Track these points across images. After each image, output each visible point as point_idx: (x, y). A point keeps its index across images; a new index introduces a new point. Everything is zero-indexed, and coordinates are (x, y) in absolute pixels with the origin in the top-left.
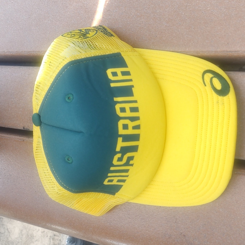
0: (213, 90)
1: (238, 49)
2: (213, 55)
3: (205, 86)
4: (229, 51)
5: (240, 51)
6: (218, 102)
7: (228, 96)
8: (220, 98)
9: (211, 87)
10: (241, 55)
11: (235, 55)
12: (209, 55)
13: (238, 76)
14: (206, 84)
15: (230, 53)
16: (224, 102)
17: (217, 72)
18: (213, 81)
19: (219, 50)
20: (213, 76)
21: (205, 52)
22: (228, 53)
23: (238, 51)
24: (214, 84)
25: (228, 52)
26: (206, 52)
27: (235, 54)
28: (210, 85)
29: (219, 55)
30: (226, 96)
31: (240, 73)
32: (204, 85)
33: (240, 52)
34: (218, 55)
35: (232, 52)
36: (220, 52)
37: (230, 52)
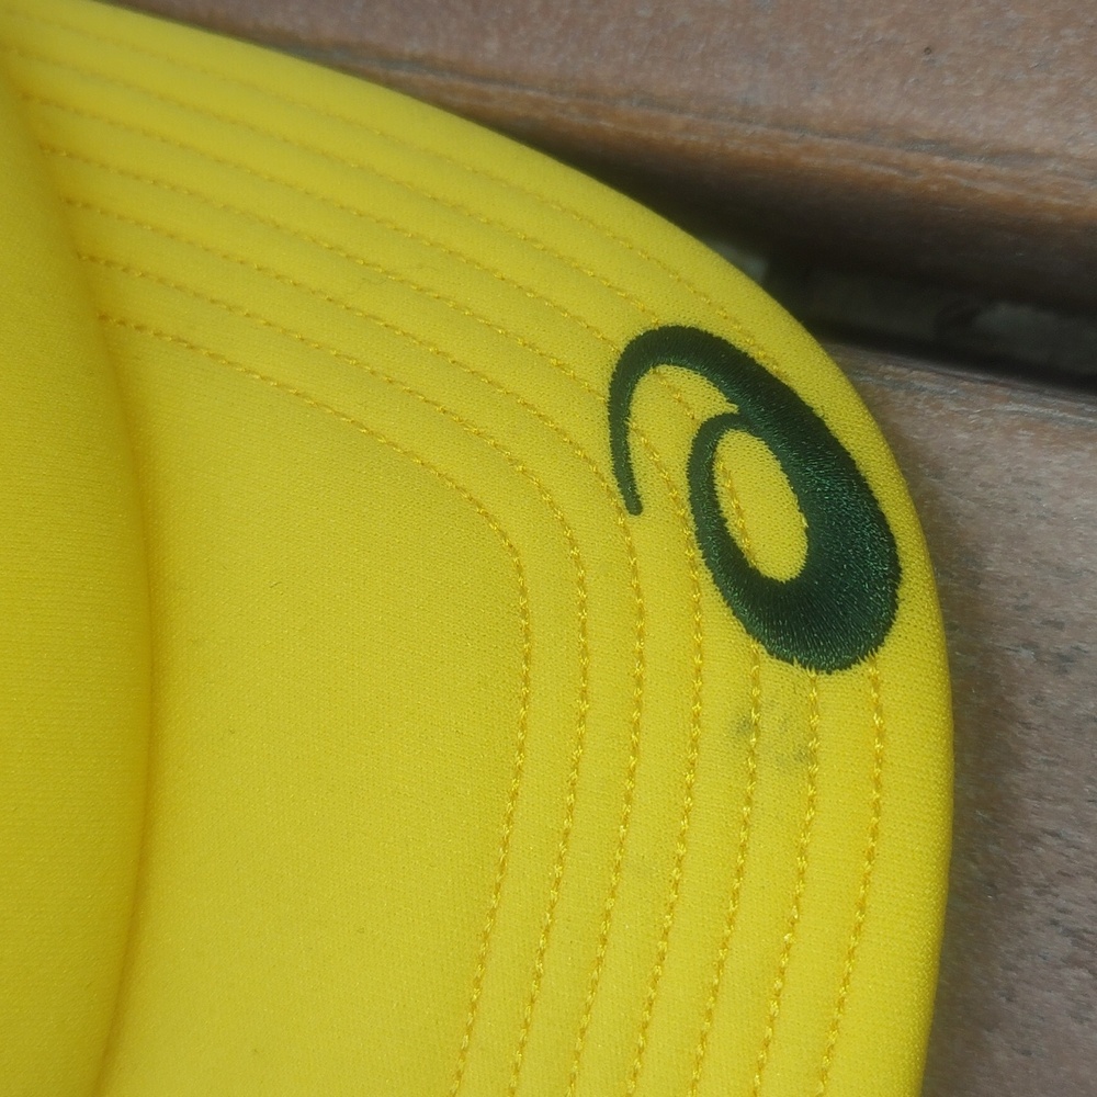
0: (705, 576)
1: (1033, 131)
2: (755, 151)
3: (634, 505)
4: (924, 135)
5: (1048, 155)
6: (747, 727)
7: (864, 669)
8: (782, 679)
9: (689, 532)
10: (1056, 201)
11: (993, 189)
12: (705, 140)
13: (988, 421)
14: (646, 486)
15: (938, 161)
16: (813, 733)
17: (772, 369)
18: (719, 466)
19: (819, 104)
20: (733, 409)
21: (672, 108)
22: (914, 158)
23: (1026, 155)
24: (727, 505)
25: (912, 143)
26: (682, 111)
27: (993, 186)
28: (685, 511)
29: (817, 162)
30: (845, 666)
31: (1008, 400)
32: (622, 503)
33: (1052, 165)
34: (804, 159)
35: (956, 153)
36: (834, 135)
37: (940, 145)
